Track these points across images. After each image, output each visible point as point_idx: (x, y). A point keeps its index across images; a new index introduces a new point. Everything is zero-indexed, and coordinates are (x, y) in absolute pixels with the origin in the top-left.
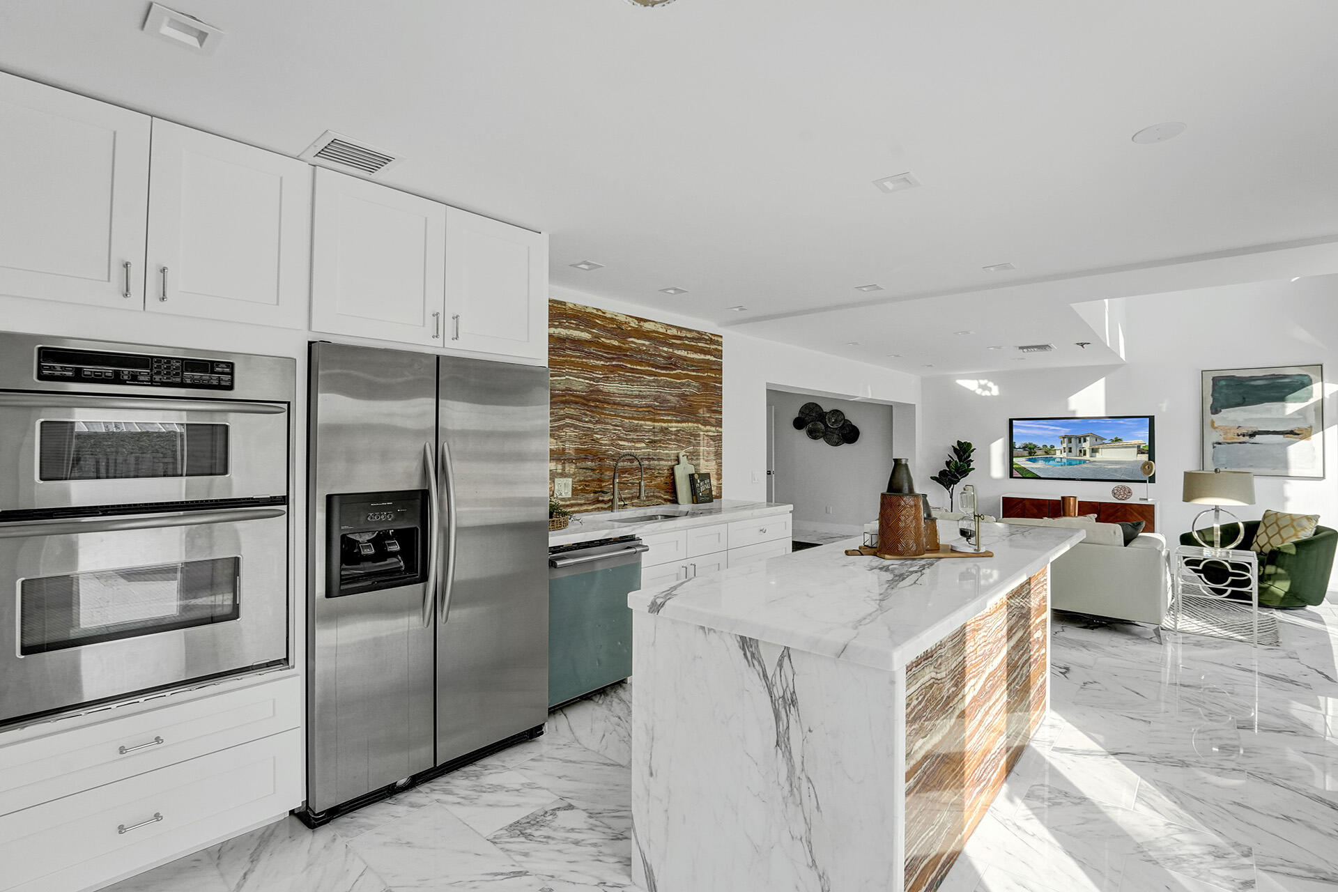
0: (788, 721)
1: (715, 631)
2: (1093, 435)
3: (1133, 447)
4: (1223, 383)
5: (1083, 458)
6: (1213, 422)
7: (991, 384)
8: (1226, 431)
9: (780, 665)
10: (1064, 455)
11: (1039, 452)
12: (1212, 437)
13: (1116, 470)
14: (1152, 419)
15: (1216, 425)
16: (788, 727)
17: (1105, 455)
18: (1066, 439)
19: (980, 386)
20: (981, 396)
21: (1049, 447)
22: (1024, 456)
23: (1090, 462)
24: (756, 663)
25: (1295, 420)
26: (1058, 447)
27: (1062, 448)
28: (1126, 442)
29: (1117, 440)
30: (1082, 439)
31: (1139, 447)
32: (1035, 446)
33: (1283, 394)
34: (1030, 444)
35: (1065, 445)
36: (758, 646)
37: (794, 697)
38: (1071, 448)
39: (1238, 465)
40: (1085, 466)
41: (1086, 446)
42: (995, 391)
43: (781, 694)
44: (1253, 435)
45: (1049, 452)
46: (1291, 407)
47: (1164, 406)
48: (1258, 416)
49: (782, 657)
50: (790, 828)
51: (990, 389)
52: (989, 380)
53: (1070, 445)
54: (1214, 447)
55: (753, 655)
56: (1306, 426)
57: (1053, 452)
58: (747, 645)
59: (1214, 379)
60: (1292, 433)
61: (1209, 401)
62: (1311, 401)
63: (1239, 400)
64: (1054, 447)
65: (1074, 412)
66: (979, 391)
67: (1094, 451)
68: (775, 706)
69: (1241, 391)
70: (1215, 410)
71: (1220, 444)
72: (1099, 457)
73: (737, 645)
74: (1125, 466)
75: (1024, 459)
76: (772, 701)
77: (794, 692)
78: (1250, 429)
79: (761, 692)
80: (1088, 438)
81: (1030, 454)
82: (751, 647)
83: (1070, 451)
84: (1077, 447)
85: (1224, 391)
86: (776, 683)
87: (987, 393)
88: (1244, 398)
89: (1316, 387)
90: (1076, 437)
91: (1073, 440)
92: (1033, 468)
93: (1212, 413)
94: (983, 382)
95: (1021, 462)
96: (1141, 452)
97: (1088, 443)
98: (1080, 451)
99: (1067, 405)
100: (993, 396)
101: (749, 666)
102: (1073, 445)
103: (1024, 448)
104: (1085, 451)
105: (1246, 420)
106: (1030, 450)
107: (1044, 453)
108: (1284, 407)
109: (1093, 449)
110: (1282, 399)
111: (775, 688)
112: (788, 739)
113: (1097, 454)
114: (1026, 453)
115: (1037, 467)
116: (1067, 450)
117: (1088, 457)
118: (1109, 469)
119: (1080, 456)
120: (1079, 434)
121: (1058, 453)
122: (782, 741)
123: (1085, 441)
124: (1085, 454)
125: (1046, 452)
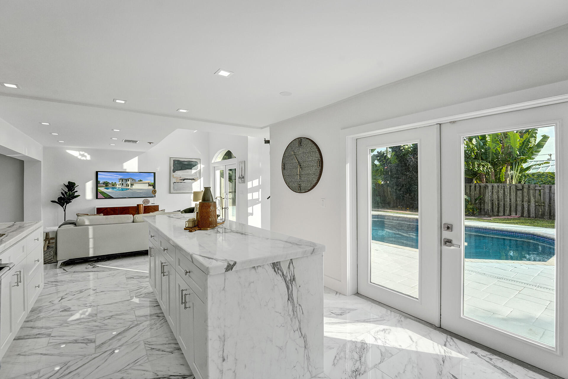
0: (292, 288)
1: (260, 266)
2: (131, 179)
3: (147, 183)
4: (176, 162)
5: (128, 188)
6: (173, 175)
7: (86, 154)
8: (177, 178)
9: (289, 267)
10: (120, 186)
11: (110, 185)
12: (173, 180)
13: (140, 193)
14: (155, 173)
15: (174, 176)
16: (292, 290)
17: (136, 186)
18: (121, 180)
19: (80, 155)
20: (80, 160)
21: (114, 183)
22: (103, 187)
23: (131, 189)
24: (279, 271)
25: (194, 175)
26: (118, 183)
27: (119, 183)
28: (144, 181)
29: (141, 181)
30: (127, 180)
31: (149, 183)
32: (108, 183)
33: (191, 167)
34: (106, 182)
35: (120, 182)
36: (280, 264)
37: (294, 277)
38: (123, 184)
39: (180, 190)
40: (128, 191)
41: (129, 183)
42: (88, 157)
43: (289, 279)
44: (184, 180)
45: (114, 185)
46: (193, 171)
47: (158, 169)
48: (185, 174)
49: (290, 264)
50: (293, 329)
51: (86, 157)
52: (85, 152)
53: (123, 182)
54: (173, 184)
55: (278, 269)
56: (196, 177)
57: (115, 185)
58: (276, 266)
59: (174, 160)
60: (193, 179)
61: (172, 168)
62: (198, 170)
63: (180, 168)
64: (116, 183)
65: (126, 170)
66: (80, 157)
67: (132, 185)
68: (287, 285)
69: (181, 165)
70: (174, 172)
71: (175, 183)
72: (134, 187)
73: (271, 267)
74: (144, 191)
75: (103, 188)
76: (286, 284)
77: (294, 275)
78: (183, 178)
79: (282, 282)
80: (129, 180)
81: (106, 186)
82: (277, 265)
83: (123, 185)
84: (125, 183)
85: (176, 165)
86: (287, 275)
87: (84, 158)
88: (182, 168)
89: (199, 165)
90: (125, 179)
91: (124, 180)
92: (107, 192)
93: (173, 172)
94: (82, 153)
95: (102, 189)
96: (150, 185)
97: (129, 182)
98: (127, 185)
99: (122, 166)
100: (87, 160)
101: (277, 274)
102: (124, 182)
103: (104, 183)
104: (128, 185)
105: (182, 175)
106: (106, 184)
107: (112, 186)
108: (192, 171)
109: (131, 184)
110: (191, 169)
111: (287, 278)
112: (292, 295)
113: (133, 186)
114: (104, 185)
115: (109, 191)
116: (121, 184)
117: (129, 187)
118: (138, 192)
119: (126, 187)
120: (126, 178)
121: (118, 185)
122: (290, 297)
123: (128, 181)
124: (128, 186)
125: (113, 185)
